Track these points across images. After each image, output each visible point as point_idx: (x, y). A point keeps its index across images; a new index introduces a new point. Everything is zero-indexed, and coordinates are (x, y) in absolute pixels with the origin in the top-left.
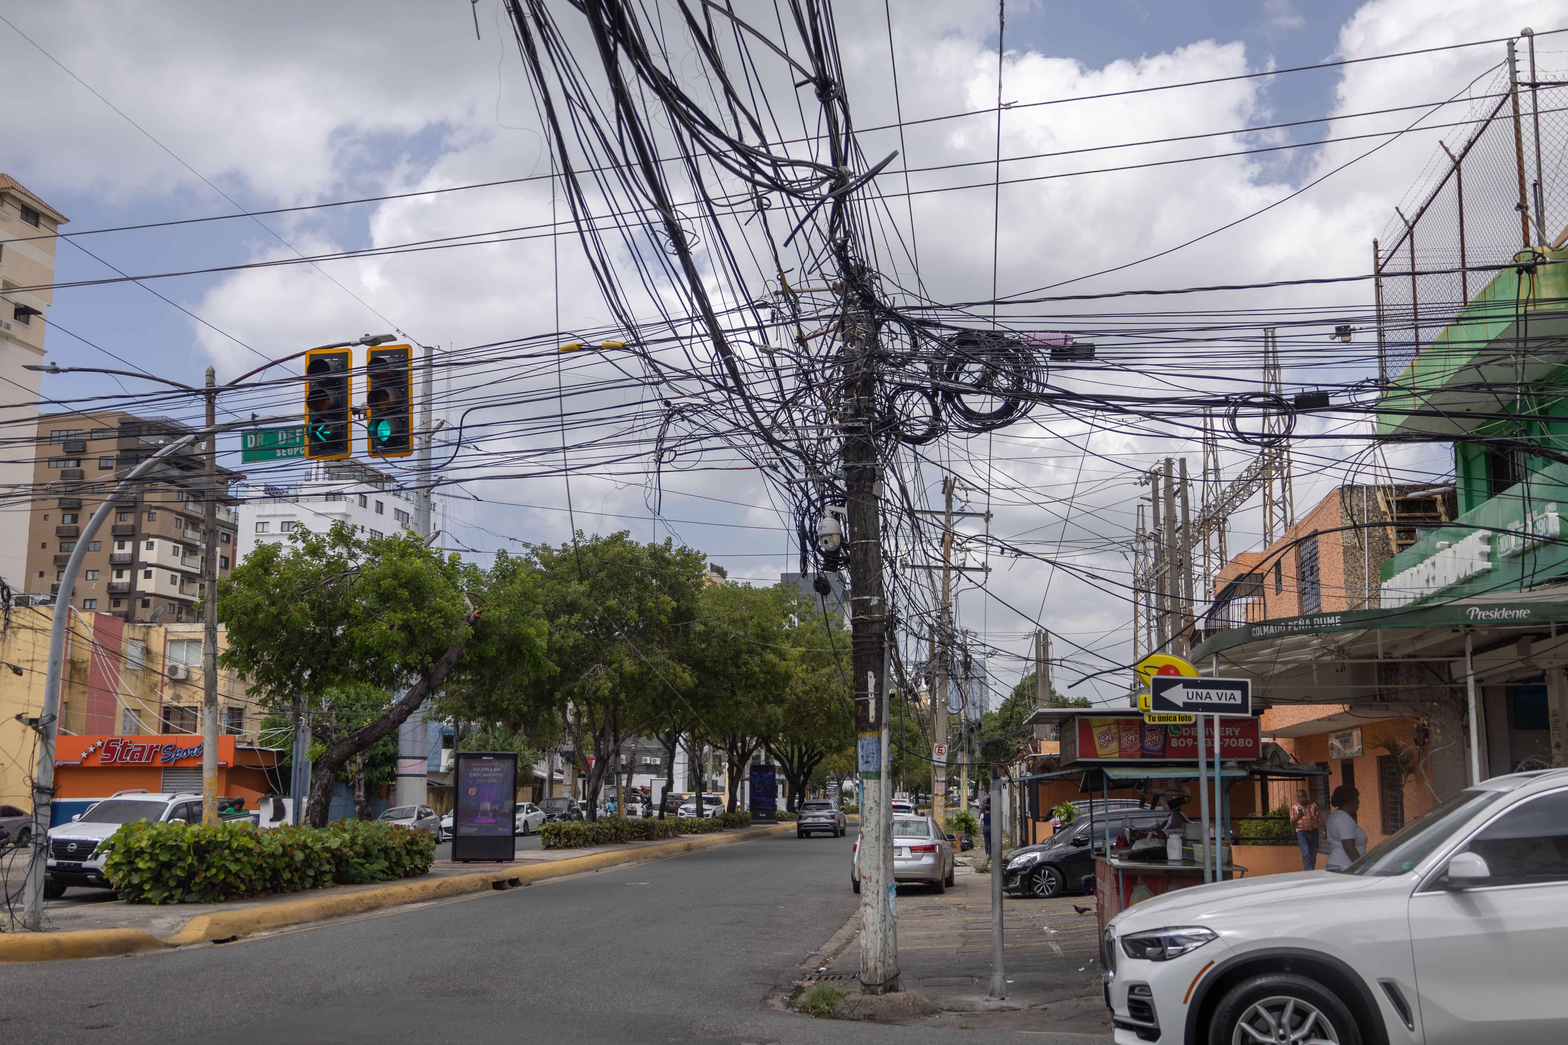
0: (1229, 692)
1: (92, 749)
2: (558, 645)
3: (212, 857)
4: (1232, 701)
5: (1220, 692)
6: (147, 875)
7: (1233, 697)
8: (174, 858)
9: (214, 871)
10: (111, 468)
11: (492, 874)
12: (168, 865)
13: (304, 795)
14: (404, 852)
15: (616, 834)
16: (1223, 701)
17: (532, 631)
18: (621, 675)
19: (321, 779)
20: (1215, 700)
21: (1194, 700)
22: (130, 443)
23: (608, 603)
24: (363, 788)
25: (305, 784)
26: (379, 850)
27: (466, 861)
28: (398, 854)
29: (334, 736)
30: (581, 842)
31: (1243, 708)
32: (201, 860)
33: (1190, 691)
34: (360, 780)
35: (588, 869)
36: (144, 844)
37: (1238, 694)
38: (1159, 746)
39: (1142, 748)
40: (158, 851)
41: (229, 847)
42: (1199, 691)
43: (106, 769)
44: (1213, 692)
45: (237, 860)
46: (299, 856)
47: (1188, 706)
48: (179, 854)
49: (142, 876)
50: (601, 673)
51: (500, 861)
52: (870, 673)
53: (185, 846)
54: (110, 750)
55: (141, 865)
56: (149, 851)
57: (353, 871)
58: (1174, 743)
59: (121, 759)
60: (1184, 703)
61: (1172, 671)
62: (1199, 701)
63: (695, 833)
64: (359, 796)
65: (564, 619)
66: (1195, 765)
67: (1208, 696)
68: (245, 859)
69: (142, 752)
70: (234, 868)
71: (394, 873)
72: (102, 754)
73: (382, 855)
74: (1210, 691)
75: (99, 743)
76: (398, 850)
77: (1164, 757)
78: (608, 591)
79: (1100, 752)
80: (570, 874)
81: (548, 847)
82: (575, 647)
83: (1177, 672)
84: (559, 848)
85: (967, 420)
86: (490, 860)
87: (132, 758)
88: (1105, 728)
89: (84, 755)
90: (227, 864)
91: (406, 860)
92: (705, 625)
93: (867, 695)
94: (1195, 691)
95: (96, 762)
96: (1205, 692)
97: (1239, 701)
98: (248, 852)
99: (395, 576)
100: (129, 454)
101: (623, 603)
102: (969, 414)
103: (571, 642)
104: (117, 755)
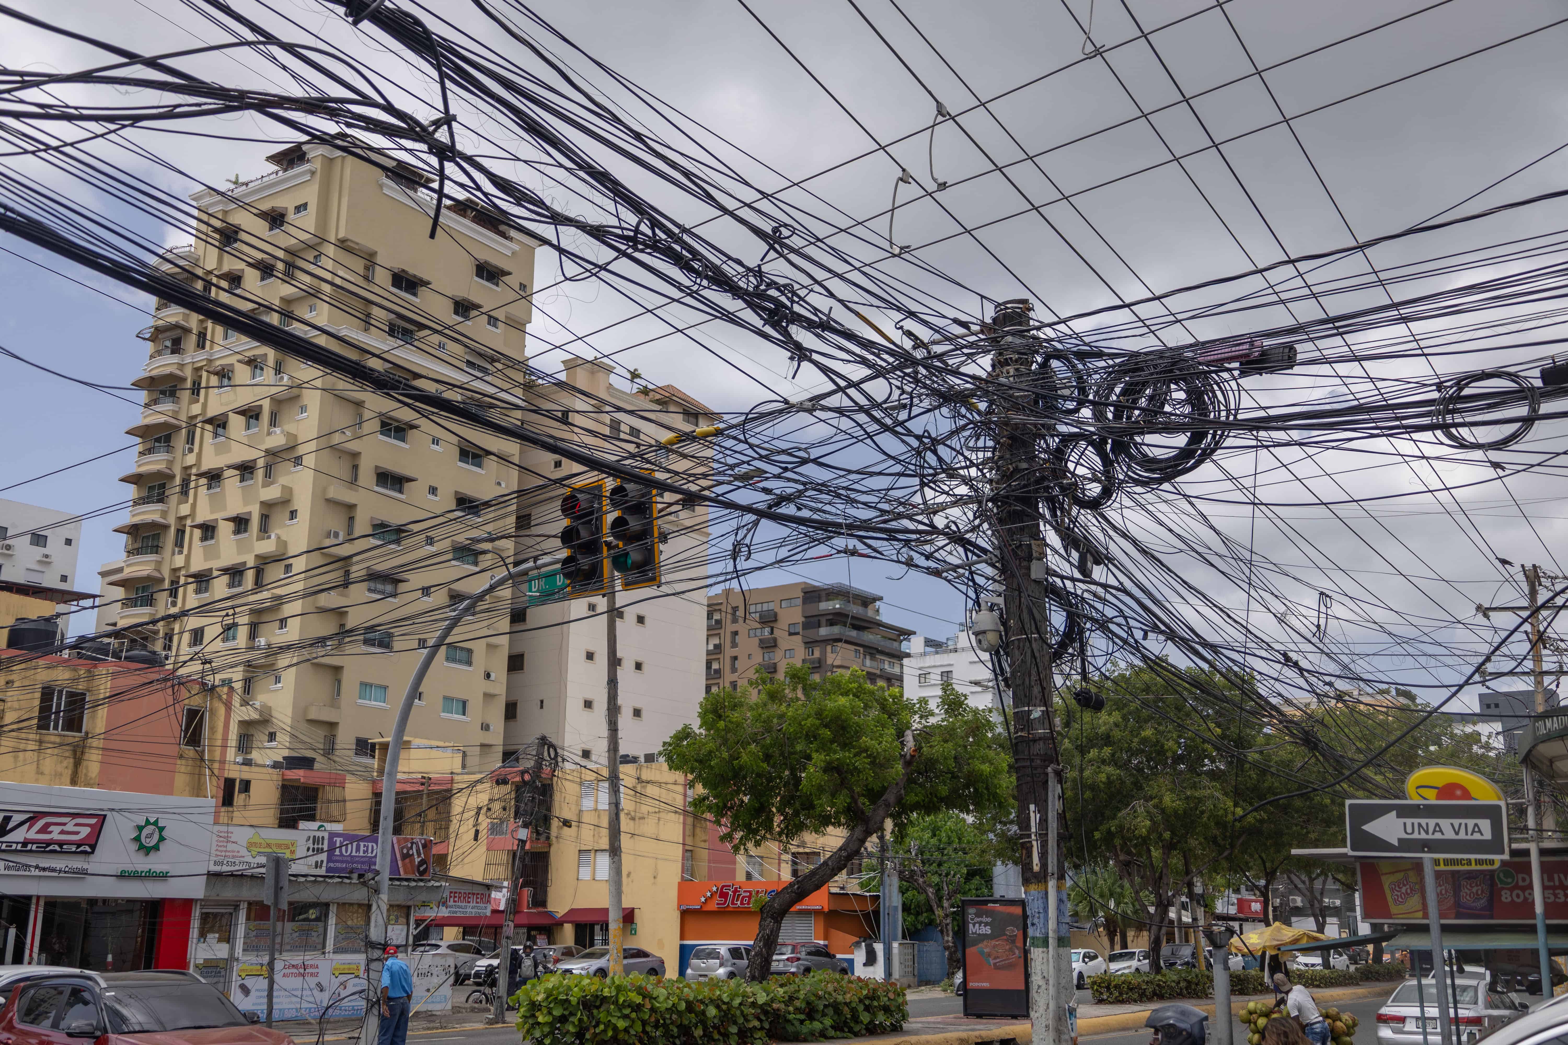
0: (1471, 823)
1: (709, 894)
2: (1090, 781)
3: (599, 1013)
4: (1477, 836)
5: (1456, 822)
6: (547, 1029)
7: (1477, 829)
8: (566, 1013)
9: (602, 1027)
10: (798, 634)
11: (977, 1033)
12: (563, 1019)
13: (895, 939)
14: (861, 1008)
15: (1187, 988)
16: (1462, 836)
17: (986, 768)
18: (1163, 811)
19: (764, 930)
20: (1449, 835)
21: (1416, 836)
22: (812, 610)
23: (1143, 734)
24: (951, 934)
25: (895, 928)
26: (825, 1006)
27: (980, 1016)
28: (854, 1011)
29: (921, 880)
30: (1136, 996)
31: (1495, 845)
32: (591, 1016)
33: (1409, 821)
34: (947, 925)
35: (1125, 1028)
36: (540, 998)
37: (1485, 825)
38: (1483, 902)
39: (1458, 904)
40: (552, 1005)
41: (616, 1003)
42: (1423, 822)
43: (721, 913)
44: (1445, 823)
45: (625, 1017)
46: (712, 1011)
47: (1405, 844)
48: (571, 1009)
49: (542, 1031)
50: (1141, 810)
51: (1015, 1017)
52: (1032, 807)
53: (574, 1000)
54: (724, 895)
55: (541, 1019)
56: (544, 1004)
57: (790, 1028)
58: (1506, 897)
59: (733, 903)
60: (1400, 840)
61: (1458, 793)
62: (1423, 836)
63: (1318, 986)
64: (948, 941)
65: (1093, 753)
66: (1531, 930)
67: (1438, 828)
68: (634, 1015)
69: (750, 897)
70: (621, 1024)
71: (851, 1031)
72: (718, 899)
73: (830, 1011)
74: (1441, 822)
75: (715, 889)
76: (854, 1005)
77: (1492, 918)
78: (1146, 721)
79: (1394, 909)
80: (1096, 1033)
81: (1101, 1002)
82: (1109, 782)
83: (1466, 795)
84: (1111, 1003)
85: (1146, 471)
86: (1003, 1016)
87: (742, 903)
88: (1400, 876)
89: (703, 899)
90: (614, 1020)
91: (865, 1018)
92: (1261, 752)
93: (1029, 836)
94: (1416, 821)
95: (713, 906)
96: (1432, 822)
97: (1487, 835)
98: (638, 1008)
99: (819, 714)
100: (812, 620)
101: (1161, 733)
102: (1149, 463)
103: (1103, 777)
104: (730, 899)
